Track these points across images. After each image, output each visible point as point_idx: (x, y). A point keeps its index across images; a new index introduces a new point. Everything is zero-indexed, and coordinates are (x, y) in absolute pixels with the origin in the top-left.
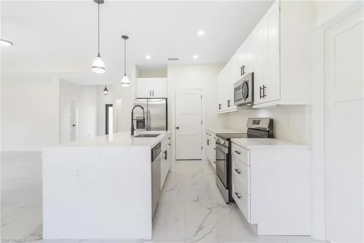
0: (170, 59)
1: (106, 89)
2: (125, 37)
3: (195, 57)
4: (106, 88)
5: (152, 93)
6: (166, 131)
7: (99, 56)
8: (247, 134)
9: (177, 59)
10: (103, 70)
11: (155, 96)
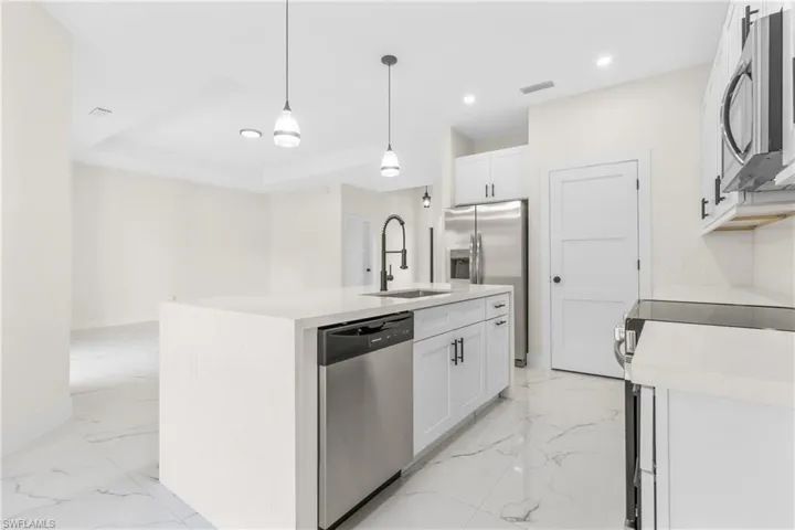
0: (527, 91)
1: (427, 196)
2: (389, 60)
3: (604, 61)
4: (426, 194)
5: (490, 190)
7: (287, 107)
9: (549, 85)
10: (296, 138)
11: (497, 198)
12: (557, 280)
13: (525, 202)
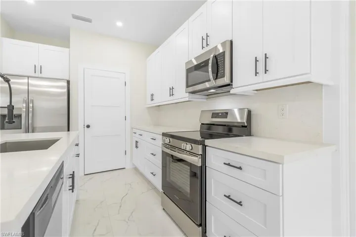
0: (76, 17)
3: (119, 24)
5: (38, 69)
6: (66, 132)
8: (200, 131)
9: (89, 21)
11: (43, 75)
12: (88, 126)
13: (68, 82)
